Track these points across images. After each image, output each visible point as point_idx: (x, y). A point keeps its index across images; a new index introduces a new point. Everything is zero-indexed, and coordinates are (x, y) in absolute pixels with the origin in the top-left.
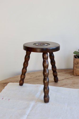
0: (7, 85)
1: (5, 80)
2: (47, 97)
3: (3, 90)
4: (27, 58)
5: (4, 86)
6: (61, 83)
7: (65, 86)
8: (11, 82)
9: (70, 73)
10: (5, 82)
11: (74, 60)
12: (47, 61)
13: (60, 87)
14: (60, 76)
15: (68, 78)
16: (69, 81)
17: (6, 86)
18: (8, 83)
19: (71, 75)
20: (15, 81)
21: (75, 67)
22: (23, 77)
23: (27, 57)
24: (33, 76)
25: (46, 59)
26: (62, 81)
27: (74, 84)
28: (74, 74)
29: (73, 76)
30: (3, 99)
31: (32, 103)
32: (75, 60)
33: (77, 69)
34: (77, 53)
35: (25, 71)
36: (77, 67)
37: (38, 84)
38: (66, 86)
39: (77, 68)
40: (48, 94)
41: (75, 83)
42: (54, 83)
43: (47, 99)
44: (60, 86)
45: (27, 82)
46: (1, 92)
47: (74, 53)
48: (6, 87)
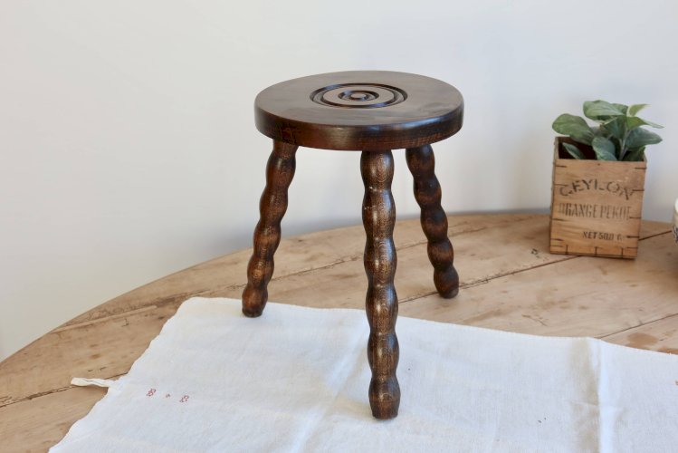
0: (177, 308)
1: (170, 279)
2: (386, 389)
3: (153, 343)
4: (280, 173)
5: (163, 319)
6: (472, 300)
7: (494, 320)
8: (199, 293)
9: (529, 238)
10: (164, 292)
11: (555, 165)
12: (387, 196)
13: (466, 328)
14: (473, 255)
15: (515, 268)
16: (520, 292)
17: (173, 318)
18: (184, 297)
19: (535, 251)
20: (219, 286)
21: (557, 208)
22: (259, 273)
23: (280, 163)
24: (322, 254)
25: (378, 185)
26: (482, 286)
27: (548, 305)
28: (553, 249)
29: (544, 257)
30: (156, 395)
31: (308, 422)
32: (558, 169)
33: (568, 217)
34: (573, 125)
35: (273, 238)
36: (573, 208)
37: (344, 305)
38: (500, 320)
39: (568, 212)
40: (392, 371)
41: (553, 303)
42: (434, 300)
43: (387, 398)
44: (467, 323)
45: (286, 297)
46: (143, 352)
47: (556, 126)
48: (169, 325)
